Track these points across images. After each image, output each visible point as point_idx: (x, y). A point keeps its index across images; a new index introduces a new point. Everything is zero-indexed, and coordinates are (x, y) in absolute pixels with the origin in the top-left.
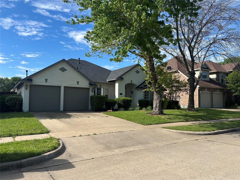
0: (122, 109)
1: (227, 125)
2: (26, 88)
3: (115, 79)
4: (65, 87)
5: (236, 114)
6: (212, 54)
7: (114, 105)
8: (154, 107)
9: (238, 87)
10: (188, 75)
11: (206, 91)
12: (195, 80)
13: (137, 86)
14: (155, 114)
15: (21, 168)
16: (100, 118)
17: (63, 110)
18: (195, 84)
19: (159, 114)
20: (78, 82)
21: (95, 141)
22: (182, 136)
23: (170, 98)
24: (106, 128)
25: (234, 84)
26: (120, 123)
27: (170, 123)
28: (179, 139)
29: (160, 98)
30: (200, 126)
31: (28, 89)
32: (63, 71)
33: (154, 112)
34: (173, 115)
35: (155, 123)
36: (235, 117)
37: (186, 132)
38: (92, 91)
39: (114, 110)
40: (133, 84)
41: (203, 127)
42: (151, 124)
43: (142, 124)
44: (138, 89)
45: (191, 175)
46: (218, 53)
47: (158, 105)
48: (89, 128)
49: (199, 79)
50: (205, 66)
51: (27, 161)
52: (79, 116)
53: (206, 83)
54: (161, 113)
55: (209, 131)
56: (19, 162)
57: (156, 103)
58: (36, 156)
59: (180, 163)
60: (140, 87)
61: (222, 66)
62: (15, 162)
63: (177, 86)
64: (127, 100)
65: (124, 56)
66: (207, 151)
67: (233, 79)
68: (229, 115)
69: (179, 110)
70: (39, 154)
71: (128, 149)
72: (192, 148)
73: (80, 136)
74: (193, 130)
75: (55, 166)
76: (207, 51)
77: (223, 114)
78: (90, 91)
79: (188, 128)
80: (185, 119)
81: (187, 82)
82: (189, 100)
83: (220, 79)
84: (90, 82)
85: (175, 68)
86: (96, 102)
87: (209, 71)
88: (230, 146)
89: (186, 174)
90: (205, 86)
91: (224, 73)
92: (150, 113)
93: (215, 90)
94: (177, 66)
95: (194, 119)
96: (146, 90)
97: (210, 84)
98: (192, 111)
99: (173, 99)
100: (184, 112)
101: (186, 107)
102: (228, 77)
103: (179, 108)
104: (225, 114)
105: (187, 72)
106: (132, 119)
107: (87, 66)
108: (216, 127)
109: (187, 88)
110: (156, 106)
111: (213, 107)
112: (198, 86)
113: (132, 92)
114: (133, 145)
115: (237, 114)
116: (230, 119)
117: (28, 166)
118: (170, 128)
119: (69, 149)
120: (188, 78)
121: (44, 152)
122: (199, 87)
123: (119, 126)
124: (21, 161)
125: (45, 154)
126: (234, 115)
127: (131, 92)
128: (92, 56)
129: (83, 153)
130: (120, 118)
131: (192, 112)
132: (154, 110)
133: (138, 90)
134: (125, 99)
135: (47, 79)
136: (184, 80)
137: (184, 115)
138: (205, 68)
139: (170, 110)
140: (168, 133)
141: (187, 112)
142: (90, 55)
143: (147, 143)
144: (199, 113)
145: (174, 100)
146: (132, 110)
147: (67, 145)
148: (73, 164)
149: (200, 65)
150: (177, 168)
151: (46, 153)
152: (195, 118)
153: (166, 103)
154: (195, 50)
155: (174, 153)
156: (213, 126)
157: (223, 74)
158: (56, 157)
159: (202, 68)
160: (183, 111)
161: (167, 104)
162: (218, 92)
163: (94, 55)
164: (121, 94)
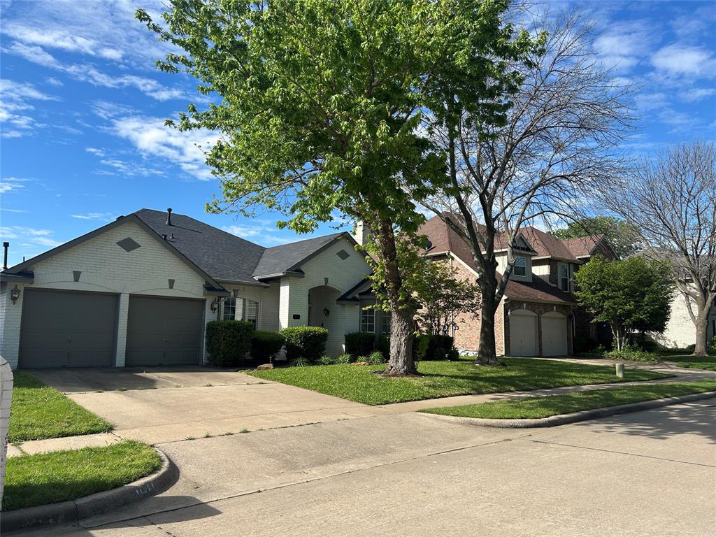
0: (300, 360)
1: (578, 401)
2: (14, 299)
3: (281, 274)
4: (132, 296)
5: (601, 372)
6: (538, 214)
7: (277, 350)
8: (391, 356)
9: (604, 302)
10: (478, 268)
11: (524, 311)
12: (496, 280)
13: (342, 294)
14: (395, 375)
15: (78, 520)
16: (243, 386)
17: (124, 365)
18: (497, 291)
19: (407, 373)
20: (171, 283)
21: (249, 449)
22: (471, 431)
23: (431, 328)
24: (270, 416)
25: (594, 293)
26: (304, 402)
27: (435, 398)
28: (465, 438)
29: (410, 330)
30: (512, 406)
31: (20, 302)
32: (128, 250)
33: (392, 367)
34: (442, 376)
35: (398, 400)
36: (596, 381)
37: (480, 420)
38: (212, 309)
39: (278, 364)
40: (328, 287)
41: (520, 407)
42: (387, 403)
43: (365, 403)
44: (345, 302)
45: (504, 516)
46: (553, 212)
47: (403, 348)
48: (221, 416)
49: (507, 278)
50: (522, 242)
51: (91, 502)
52: (180, 382)
53: (523, 287)
54: (412, 371)
55: (536, 418)
56: (70, 504)
57: (397, 342)
58: (111, 489)
59: (474, 492)
60: (350, 297)
61: (565, 242)
62: (61, 506)
63: (448, 296)
64: (314, 335)
65: (319, 219)
66: (534, 466)
67: (591, 279)
68: (583, 375)
69: (457, 362)
70: (117, 484)
71: (342, 467)
72: (499, 460)
73: (207, 437)
74: (497, 415)
75: (166, 511)
76: (527, 204)
77: (568, 373)
78: (206, 309)
79: (485, 411)
80: (475, 386)
81: (474, 285)
82: (483, 335)
83: (560, 277)
84: (206, 282)
85: (442, 245)
86: (224, 339)
87: (531, 256)
88: (585, 453)
89: (492, 515)
90: (522, 297)
91: (570, 263)
92: (380, 373)
93: (547, 306)
94: (447, 240)
95: (497, 387)
96: (370, 307)
97: (535, 290)
98: (490, 364)
99: (439, 331)
100: (469, 369)
101: (473, 355)
102: (579, 274)
103: (454, 356)
104: (573, 374)
105: (476, 259)
106: (336, 390)
107: (194, 233)
108: (552, 407)
109: (474, 301)
110: (399, 352)
111: (543, 355)
112: (504, 297)
113: (327, 312)
114: (353, 456)
115: (604, 373)
116: (585, 388)
117: (95, 514)
118: (438, 411)
119: (187, 471)
120: (477, 276)
121: (128, 478)
122: (505, 300)
123: (305, 409)
124: (77, 503)
125: (132, 484)
126: (595, 376)
127: (325, 310)
128: (224, 212)
129: (230, 480)
130: (298, 386)
131: (488, 368)
132: (391, 362)
133: (343, 305)
134: (310, 332)
135: (80, 272)
136: (468, 279)
137: (470, 375)
138: (521, 248)
139: (432, 362)
140: (436, 424)
141: (476, 367)
142: (219, 209)
143: (386, 450)
144: (509, 370)
145: (441, 333)
146: (330, 364)
147: (179, 463)
148: (211, 505)
149: (510, 242)
150: (471, 502)
151: (135, 480)
152: (500, 385)
153: (425, 343)
154: (497, 201)
155: (458, 472)
156: (544, 405)
157: (566, 265)
158: (161, 493)
159: (513, 247)
160: (466, 364)
161: (427, 347)
162: (554, 313)
163: (232, 208)
164: (296, 317)
